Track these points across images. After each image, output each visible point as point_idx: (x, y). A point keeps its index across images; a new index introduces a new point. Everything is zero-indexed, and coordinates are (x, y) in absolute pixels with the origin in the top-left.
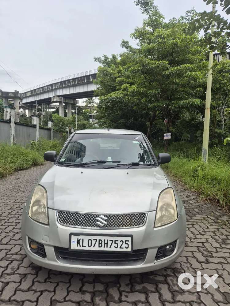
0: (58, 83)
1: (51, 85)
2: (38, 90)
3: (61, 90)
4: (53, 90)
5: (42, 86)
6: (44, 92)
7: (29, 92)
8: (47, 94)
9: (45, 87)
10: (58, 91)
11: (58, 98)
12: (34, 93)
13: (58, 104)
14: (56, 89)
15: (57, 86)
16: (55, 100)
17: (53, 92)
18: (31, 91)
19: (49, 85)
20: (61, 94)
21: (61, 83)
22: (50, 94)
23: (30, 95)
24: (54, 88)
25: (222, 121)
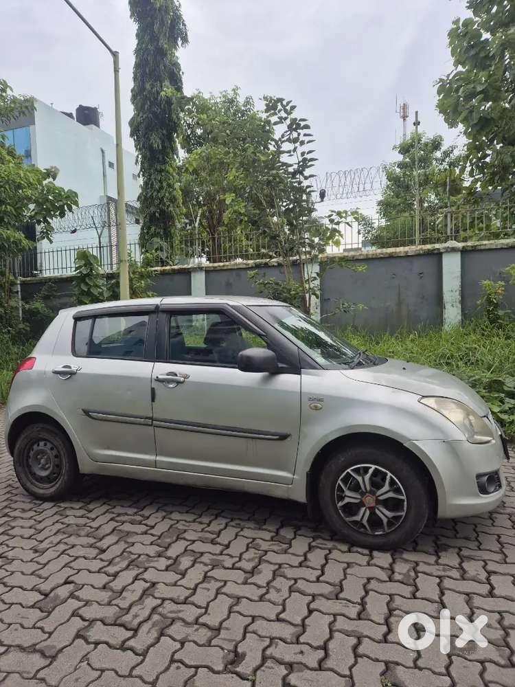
25: (17, 284)
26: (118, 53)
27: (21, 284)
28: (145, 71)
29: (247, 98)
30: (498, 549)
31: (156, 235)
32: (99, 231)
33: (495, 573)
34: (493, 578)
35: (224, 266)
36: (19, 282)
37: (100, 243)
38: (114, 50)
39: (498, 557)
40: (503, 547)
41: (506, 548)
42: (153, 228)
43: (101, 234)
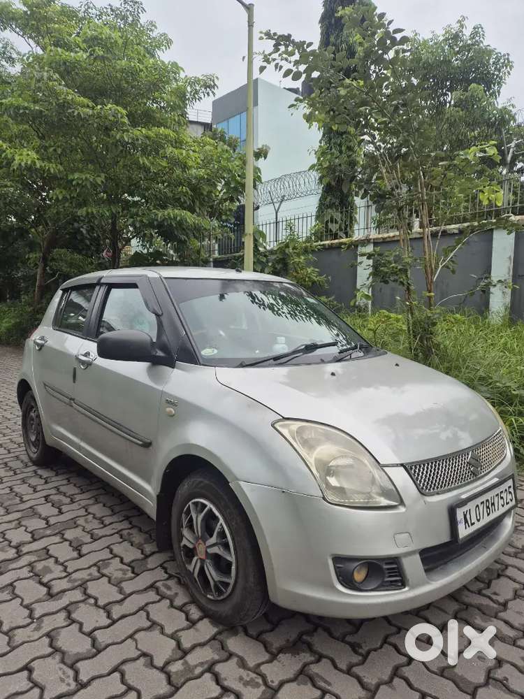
25: (210, 262)
26: (253, 5)
27: (213, 262)
28: (330, 23)
29: (474, 28)
31: (331, 206)
32: (277, 205)
35: (394, 237)
36: (211, 260)
37: (277, 218)
38: (247, 3)
42: (330, 198)
43: (279, 208)
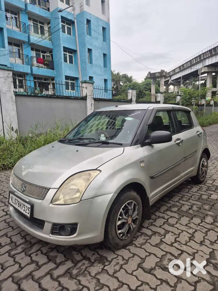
0: (207, 51)
1: (200, 56)
2: (186, 64)
3: (210, 59)
4: (201, 61)
5: (190, 60)
6: (192, 65)
7: (178, 69)
8: (195, 66)
9: (193, 59)
10: (207, 60)
11: (206, 68)
12: (182, 68)
13: (206, 75)
14: (205, 59)
15: (206, 56)
16: (203, 71)
17: (202, 63)
18: (180, 67)
19: (197, 57)
20: (210, 63)
21: (210, 51)
22: (198, 65)
23: (178, 71)
24: (202, 59)
30: (10, 223)
33: (5, 215)
34: (5, 213)
39: (8, 221)
40: (9, 225)
41: (7, 226)
